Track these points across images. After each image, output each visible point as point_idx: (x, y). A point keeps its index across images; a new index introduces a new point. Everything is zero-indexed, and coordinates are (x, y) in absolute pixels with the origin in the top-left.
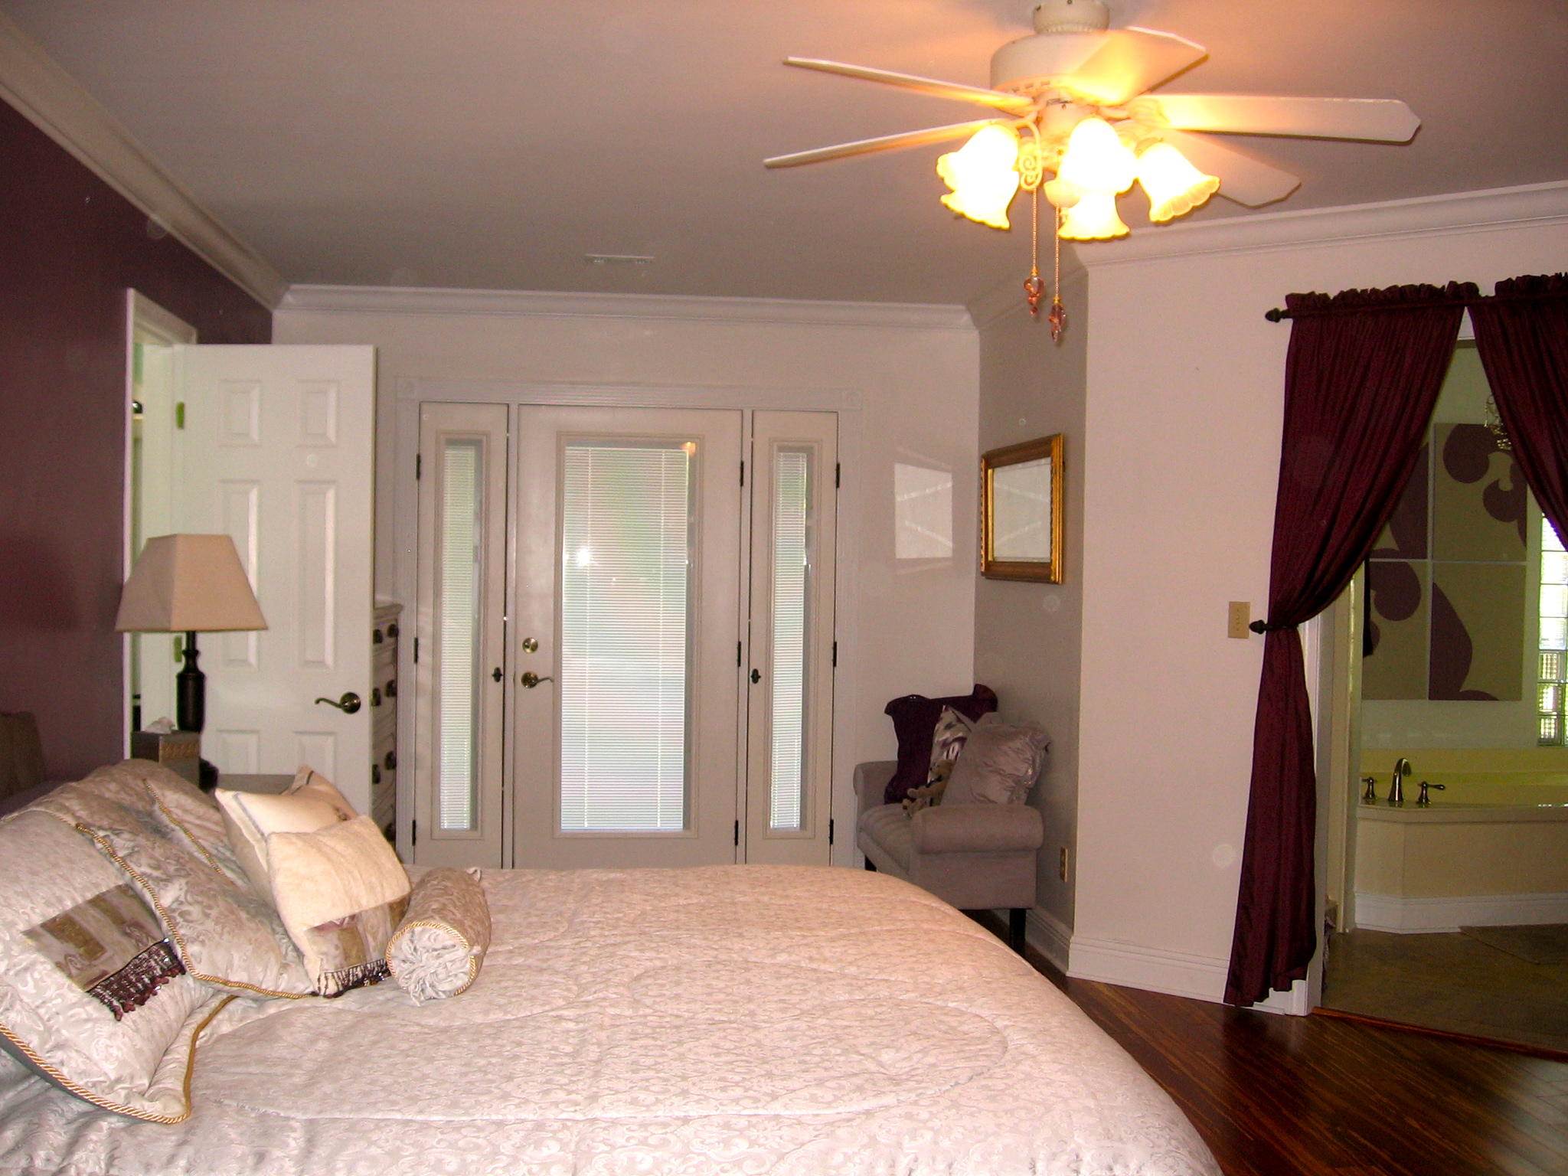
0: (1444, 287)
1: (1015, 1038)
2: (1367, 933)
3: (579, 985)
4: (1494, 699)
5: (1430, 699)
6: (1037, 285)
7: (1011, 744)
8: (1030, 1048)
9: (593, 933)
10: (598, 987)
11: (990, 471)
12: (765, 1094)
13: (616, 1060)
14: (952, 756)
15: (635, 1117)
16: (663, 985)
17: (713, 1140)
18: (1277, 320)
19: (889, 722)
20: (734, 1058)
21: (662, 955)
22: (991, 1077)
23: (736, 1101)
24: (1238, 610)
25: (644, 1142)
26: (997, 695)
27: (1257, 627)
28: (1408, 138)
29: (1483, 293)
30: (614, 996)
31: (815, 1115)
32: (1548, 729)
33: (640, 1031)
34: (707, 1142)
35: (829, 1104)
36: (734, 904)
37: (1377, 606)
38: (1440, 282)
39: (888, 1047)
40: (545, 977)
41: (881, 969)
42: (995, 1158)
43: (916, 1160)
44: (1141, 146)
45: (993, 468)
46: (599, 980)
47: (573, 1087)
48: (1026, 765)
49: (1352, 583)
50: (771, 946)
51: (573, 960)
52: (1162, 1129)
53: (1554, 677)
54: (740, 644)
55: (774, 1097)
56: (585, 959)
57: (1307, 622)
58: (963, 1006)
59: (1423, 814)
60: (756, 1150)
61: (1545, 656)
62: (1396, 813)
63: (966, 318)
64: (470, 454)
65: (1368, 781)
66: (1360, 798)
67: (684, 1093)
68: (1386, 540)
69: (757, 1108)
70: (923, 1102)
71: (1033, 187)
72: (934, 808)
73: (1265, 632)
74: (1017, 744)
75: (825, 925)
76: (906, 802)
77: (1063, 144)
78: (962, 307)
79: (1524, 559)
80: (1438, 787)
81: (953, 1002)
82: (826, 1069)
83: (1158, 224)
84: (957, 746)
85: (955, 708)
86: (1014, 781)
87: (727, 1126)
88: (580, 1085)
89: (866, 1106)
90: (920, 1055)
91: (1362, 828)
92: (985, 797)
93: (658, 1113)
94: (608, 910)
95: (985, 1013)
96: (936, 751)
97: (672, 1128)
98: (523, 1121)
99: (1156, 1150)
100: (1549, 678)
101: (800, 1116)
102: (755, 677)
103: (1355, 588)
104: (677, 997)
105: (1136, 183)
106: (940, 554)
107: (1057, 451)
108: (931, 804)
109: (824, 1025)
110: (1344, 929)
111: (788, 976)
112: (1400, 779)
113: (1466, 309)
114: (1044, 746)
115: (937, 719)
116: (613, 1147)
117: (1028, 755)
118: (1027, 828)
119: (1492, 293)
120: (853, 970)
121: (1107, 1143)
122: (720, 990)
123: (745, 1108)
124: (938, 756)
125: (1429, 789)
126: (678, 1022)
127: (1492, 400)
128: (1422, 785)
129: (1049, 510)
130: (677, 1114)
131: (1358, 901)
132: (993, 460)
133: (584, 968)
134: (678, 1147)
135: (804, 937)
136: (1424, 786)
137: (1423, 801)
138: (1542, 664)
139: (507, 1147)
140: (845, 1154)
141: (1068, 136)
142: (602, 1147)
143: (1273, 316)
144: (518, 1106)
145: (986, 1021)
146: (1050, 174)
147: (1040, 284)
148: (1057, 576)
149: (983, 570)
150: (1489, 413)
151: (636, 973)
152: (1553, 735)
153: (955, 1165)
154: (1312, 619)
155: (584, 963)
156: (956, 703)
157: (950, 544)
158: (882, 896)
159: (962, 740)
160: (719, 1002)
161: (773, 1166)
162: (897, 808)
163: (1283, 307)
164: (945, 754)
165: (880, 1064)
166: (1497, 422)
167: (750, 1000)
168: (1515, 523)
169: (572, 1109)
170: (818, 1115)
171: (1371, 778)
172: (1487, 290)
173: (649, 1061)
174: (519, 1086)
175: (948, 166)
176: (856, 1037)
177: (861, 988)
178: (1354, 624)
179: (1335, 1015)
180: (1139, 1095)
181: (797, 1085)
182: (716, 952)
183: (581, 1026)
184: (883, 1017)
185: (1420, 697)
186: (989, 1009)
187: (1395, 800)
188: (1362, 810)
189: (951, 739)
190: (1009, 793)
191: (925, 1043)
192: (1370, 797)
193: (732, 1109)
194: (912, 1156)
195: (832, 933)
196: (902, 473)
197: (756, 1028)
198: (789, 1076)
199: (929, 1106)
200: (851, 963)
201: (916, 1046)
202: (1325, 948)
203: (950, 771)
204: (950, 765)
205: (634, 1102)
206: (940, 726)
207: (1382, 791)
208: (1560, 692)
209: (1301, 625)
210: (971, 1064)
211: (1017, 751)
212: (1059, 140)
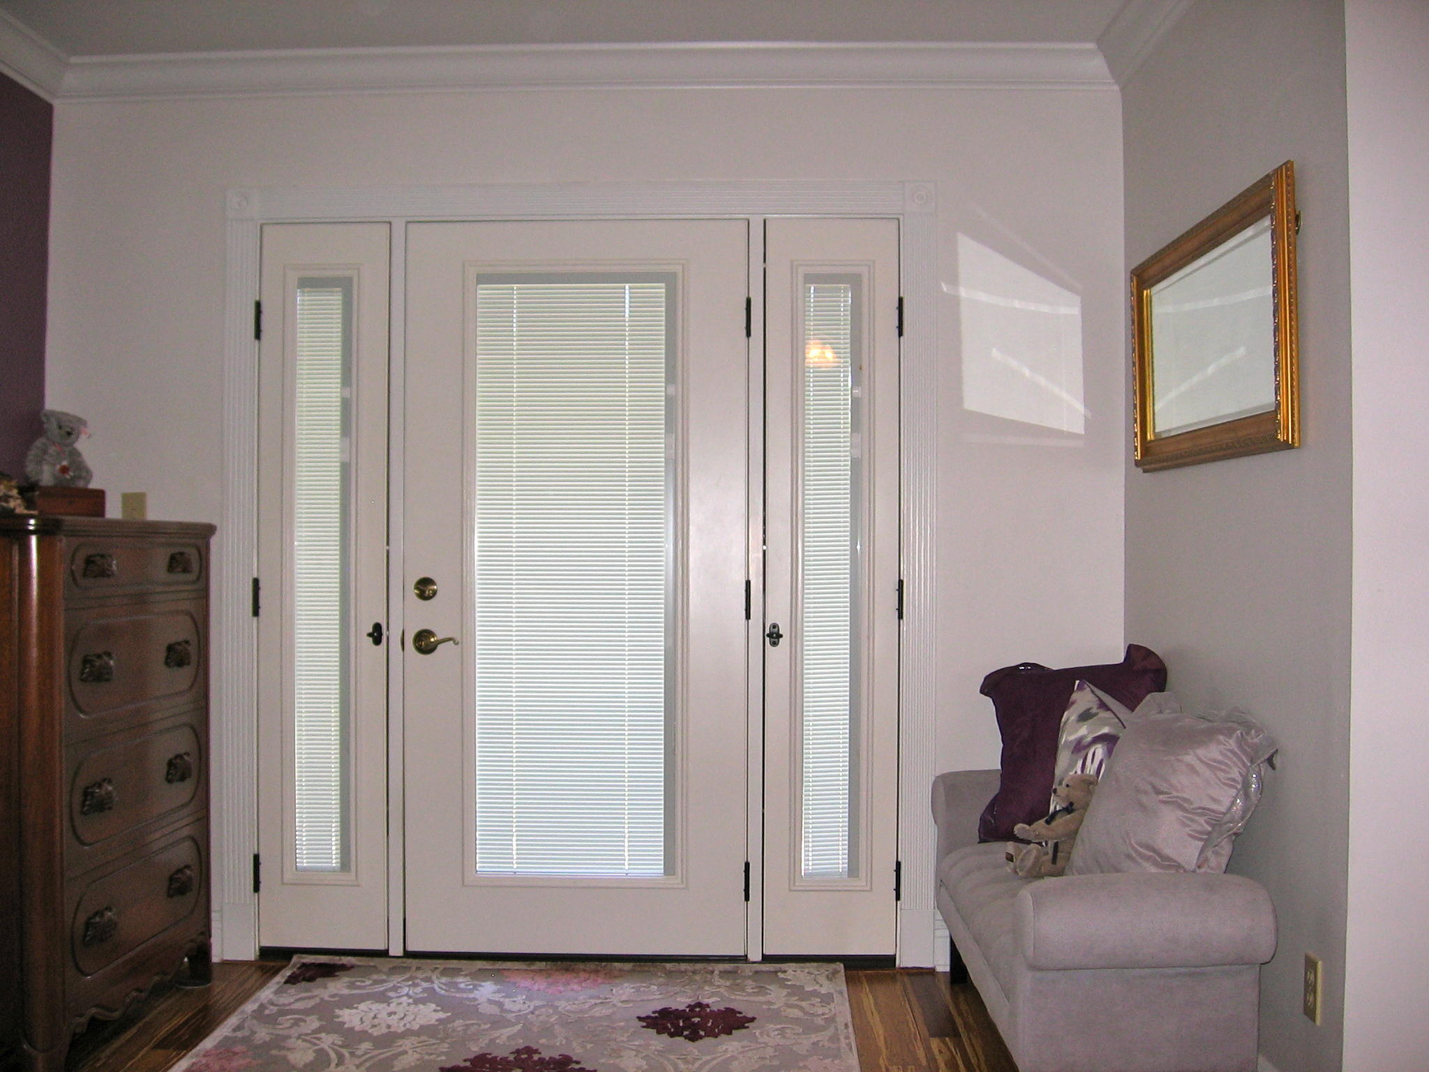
7: (1201, 752)
11: (1145, 290)
14: (1091, 769)
26: (1167, 664)
48: (1233, 792)
54: (748, 586)
63: (1098, 64)
64: (335, 299)
74: (1213, 751)
76: (1011, 845)
78: (1091, 46)
84: (1100, 750)
85: (1095, 686)
86: (1208, 822)
92: (1154, 850)
96: (1063, 758)
102: (774, 636)
107: (1282, 194)
114: (1266, 756)
115: (1064, 703)
117: (1235, 773)
124: (1066, 767)
132: (1152, 271)
148: (1289, 431)
149: (1138, 457)
156: (1097, 676)
157: (1080, 411)
159: (1109, 740)
162: (997, 854)
164: (1080, 763)
189: (1089, 739)
190: (1199, 846)
203: (1089, 794)
204: (1088, 784)
206: (1070, 716)
211: (1213, 766)
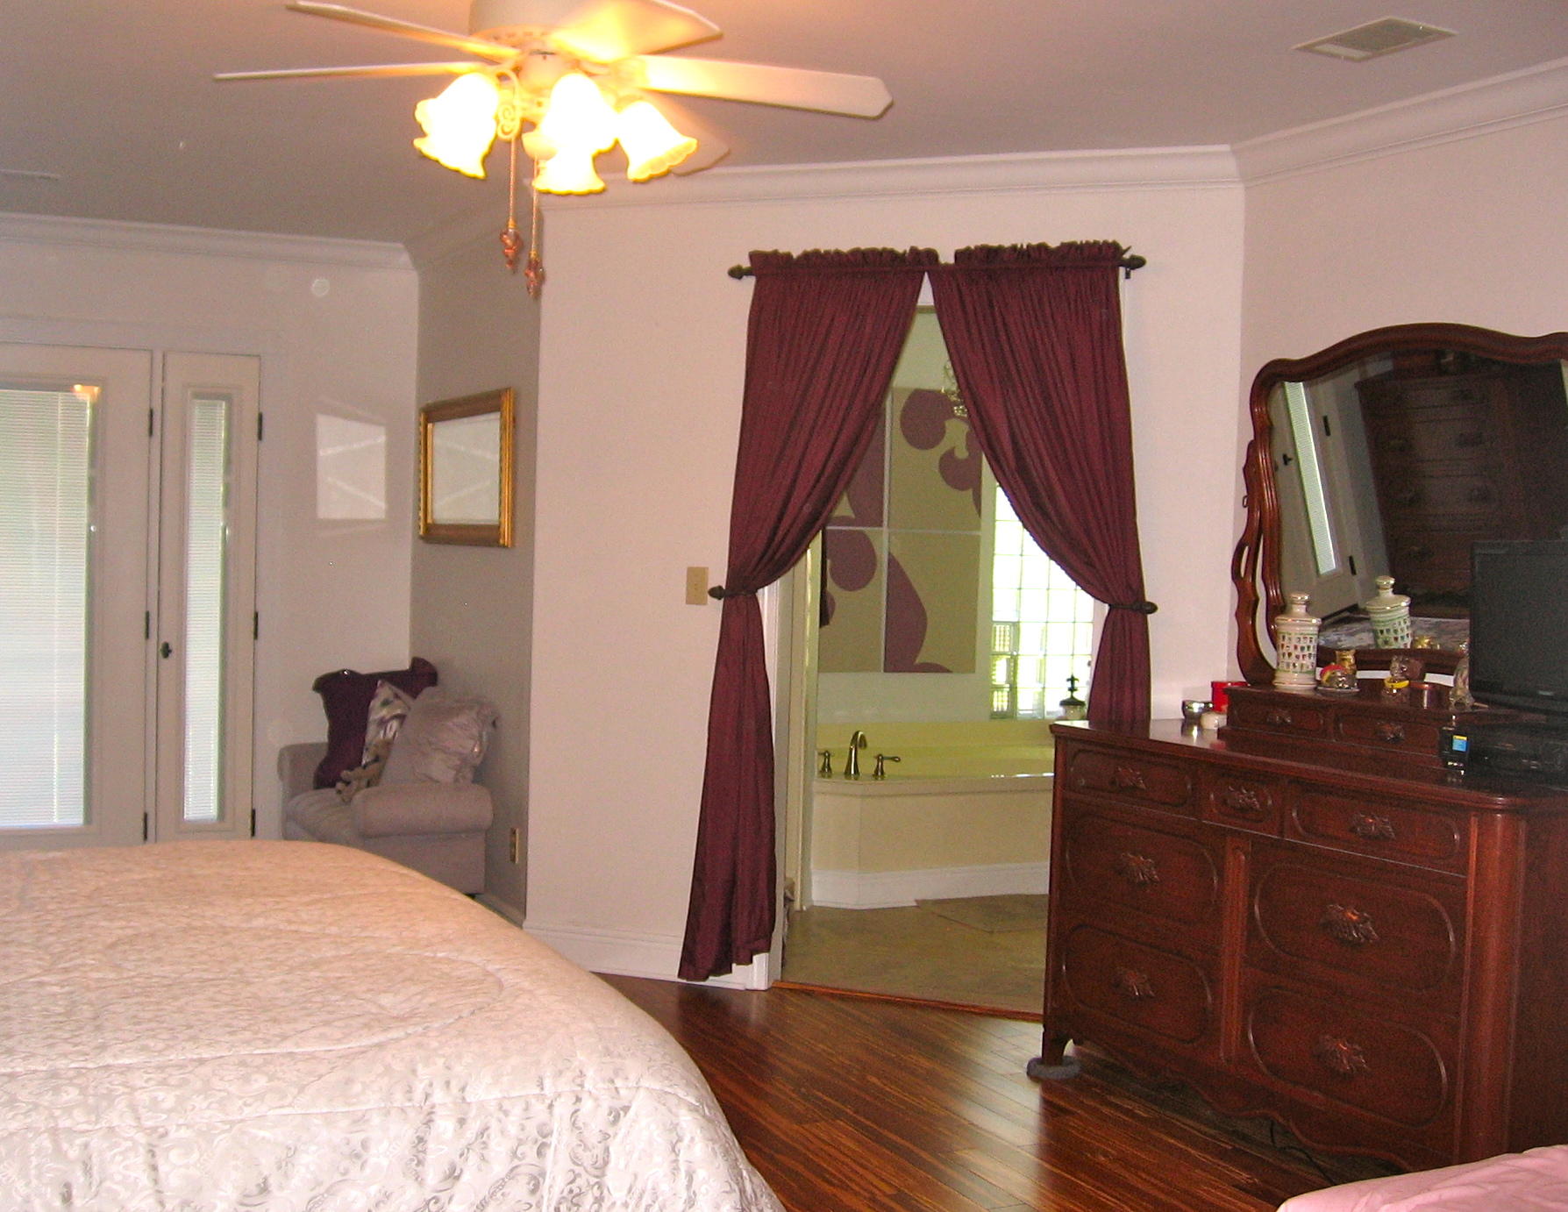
0: (905, 252)
1: (508, 978)
2: (823, 909)
3: (52, 955)
4: (948, 671)
5: (885, 671)
6: (513, 238)
7: (455, 720)
8: (526, 985)
9: (50, 907)
10: (73, 955)
11: (430, 426)
12: (275, 1035)
13: (114, 1015)
14: (390, 734)
15: (150, 1062)
16: (141, 951)
17: (231, 1077)
18: (740, 278)
19: (318, 699)
20: (232, 1008)
21: (132, 924)
22: (492, 1010)
23: (248, 1042)
24: (696, 576)
25: (164, 1082)
26: (437, 668)
27: (716, 593)
28: (876, 113)
29: (942, 260)
30: (93, 962)
31: (326, 1051)
32: (1000, 702)
33: (130, 991)
34: (226, 1078)
35: (339, 1041)
36: (192, 876)
37: (832, 575)
38: (901, 247)
39: (385, 992)
40: (12, 949)
41: (364, 928)
42: (505, 1079)
43: (431, 1085)
44: (621, 102)
45: (433, 422)
46: (72, 948)
47: (78, 1040)
48: (472, 742)
49: (809, 551)
50: (244, 912)
51: (38, 932)
52: (656, 1046)
53: (1007, 649)
54: (148, 614)
55: (284, 1037)
56: (51, 930)
57: (766, 588)
58: (453, 955)
59: (879, 786)
60: (275, 1083)
61: (998, 627)
62: (851, 786)
63: (405, 258)
65: (824, 754)
66: (816, 773)
67: (193, 1039)
68: (844, 508)
69: (269, 1047)
70: (431, 1034)
71: (512, 137)
72: (373, 790)
73: (723, 600)
74: (462, 719)
75: (295, 893)
76: (339, 785)
77: (542, 96)
78: (400, 246)
79: (978, 527)
80: (893, 759)
81: (441, 952)
82: (330, 1013)
83: (636, 182)
84: (395, 724)
85: (391, 683)
86: (459, 759)
87: (243, 1063)
88: (84, 1038)
89: (375, 1040)
90: (419, 997)
91: (817, 803)
92: (428, 776)
93: (172, 1057)
94: (60, 886)
95: (476, 959)
96: (372, 729)
97: (190, 1068)
98: (35, 1072)
99: (652, 1063)
100: (1002, 650)
101: (314, 1052)
102: (166, 651)
103: (812, 558)
104: (159, 960)
105: (617, 143)
106: (372, 515)
107: (507, 405)
108: (369, 785)
109: (318, 977)
110: (801, 906)
111: (269, 937)
112: (856, 751)
113: (926, 274)
114: (491, 720)
115: (372, 695)
116: (133, 1089)
117: (475, 731)
118: (474, 807)
119: (951, 261)
120: (334, 930)
121: (608, 1059)
122: (202, 952)
123: (258, 1048)
124: (373, 735)
125: (885, 762)
126: (166, 982)
127: (949, 365)
128: (878, 757)
129: (498, 468)
130: (189, 1056)
131: (815, 879)
132: (433, 413)
133: (52, 939)
134: (199, 1084)
135: (278, 903)
136: (880, 758)
137: (879, 773)
138: (995, 636)
139: (23, 1095)
140: (363, 1083)
141: (550, 88)
142: (122, 1089)
143: (736, 273)
144: (24, 1059)
145: (477, 966)
146: (528, 125)
147: (517, 237)
148: (506, 539)
149: (421, 533)
150: (947, 380)
151: (109, 941)
152: (1005, 708)
153: (468, 1089)
154: (772, 585)
155: (51, 934)
156: (393, 678)
157: (382, 505)
158: (348, 864)
159: (401, 718)
160: (205, 963)
161: (295, 1097)
162: (329, 793)
163: (746, 264)
164: (382, 732)
165: (381, 1007)
166: (954, 388)
167: (236, 959)
168: (970, 492)
169: (81, 1058)
170: (330, 1051)
171: (827, 752)
172: (946, 258)
173: (148, 1015)
174: (21, 1042)
175: (426, 111)
176: (352, 985)
177: (346, 944)
178: (811, 595)
179: (797, 987)
180: (633, 1019)
181: (306, 1026)
182: (189, 920)
183: (67, 989)
184: (374, 968)
185: (876, 670)
186: (479, 955)
187: (853, 772)
188: (818, 784)
189: (388, 717)
190: (454, 772)
191: (421, 988)
192: (826, 770)
193: (244, 1051)
194: (427, 1082)
195: (306, 899)
196: (327, 426)
197: (248, 983)
198: (295, 1020)
199: (437, 1036)
200: (331, 924)
201: (414, 989)
202: (784, 922)
203: (389, 750)
204: (388, 744)
205: (145, 1048)
206: (375, 703)
207: (838, 765)
208: (1012, 664)
209: (760, 591)
210: (473, 1000)
211: (463, 727)
212: (538, 91)
